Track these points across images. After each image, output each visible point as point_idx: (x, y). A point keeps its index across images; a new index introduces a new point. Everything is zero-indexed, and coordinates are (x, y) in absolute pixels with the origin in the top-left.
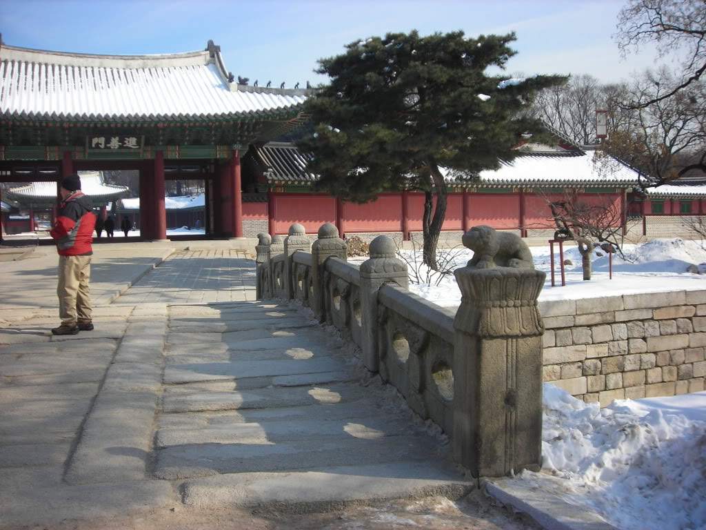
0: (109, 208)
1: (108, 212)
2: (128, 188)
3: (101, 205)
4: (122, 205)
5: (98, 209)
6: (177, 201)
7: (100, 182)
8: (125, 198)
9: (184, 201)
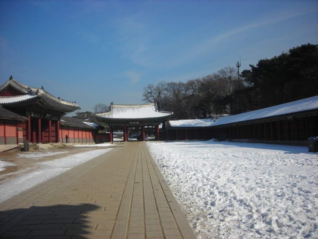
0: (160, 126)
1: (160, 129)
2: (173, 113)
3: (155, 124)
4: (169, 124)
5: (154, 127)
6: (206, 121)
7: (154, 109)
8: (171, 120)
9: (210, 121)
